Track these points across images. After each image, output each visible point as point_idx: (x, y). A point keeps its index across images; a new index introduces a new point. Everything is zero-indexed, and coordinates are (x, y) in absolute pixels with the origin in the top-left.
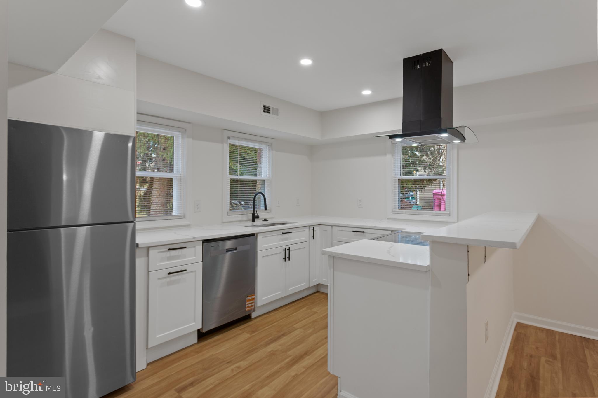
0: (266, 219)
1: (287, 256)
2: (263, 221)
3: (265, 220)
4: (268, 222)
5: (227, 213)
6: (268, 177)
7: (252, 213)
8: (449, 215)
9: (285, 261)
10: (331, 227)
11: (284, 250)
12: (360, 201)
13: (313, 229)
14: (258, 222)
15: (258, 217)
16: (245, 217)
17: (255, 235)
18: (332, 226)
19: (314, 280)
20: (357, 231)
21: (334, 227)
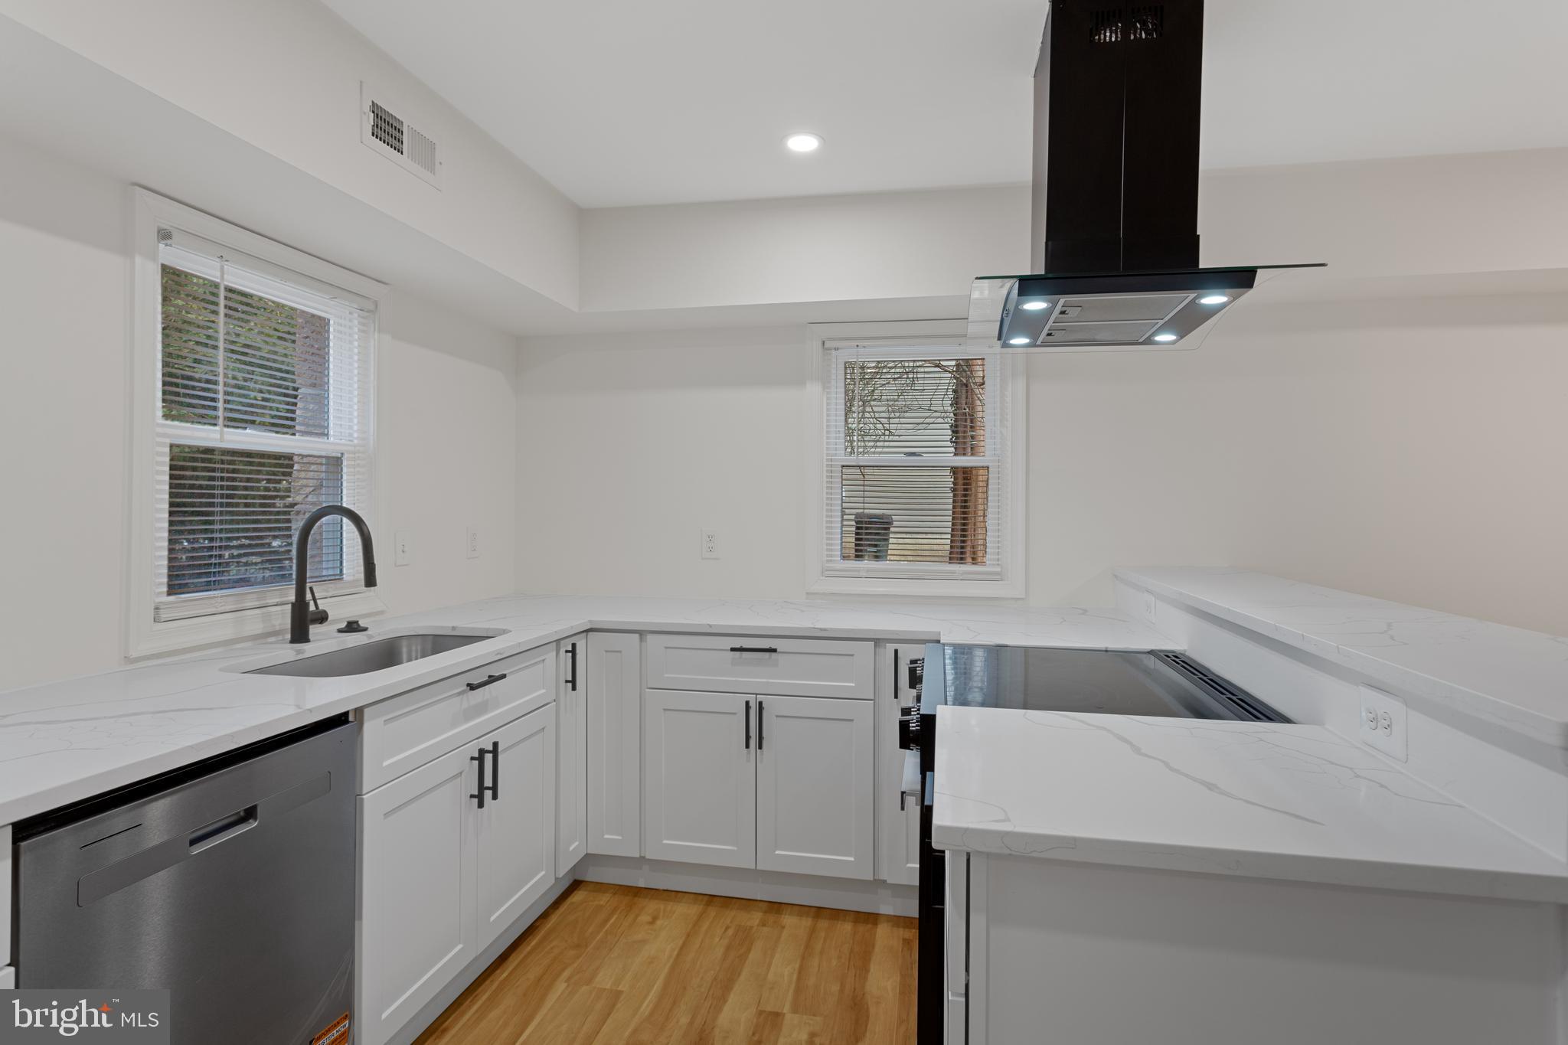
0: (357, 622)
1: (488, 782)
2: (340, 631)
3: (352, 627)
4: (370, 637)
5: (157, 609)
6: (356, 441)
7: (293, 598)
8: (998, 577)
9: (481, 805)
10: (637, 636)
11: (473, 758)
12: (710, 538)
13: (573, 651)
14: (324, 640)
15: (322, 618)
16: (253, 623)
17: (351, 718)
18: (641, 633)
19: (571, 848)
20: (744, 647)
21: (649, 637)
